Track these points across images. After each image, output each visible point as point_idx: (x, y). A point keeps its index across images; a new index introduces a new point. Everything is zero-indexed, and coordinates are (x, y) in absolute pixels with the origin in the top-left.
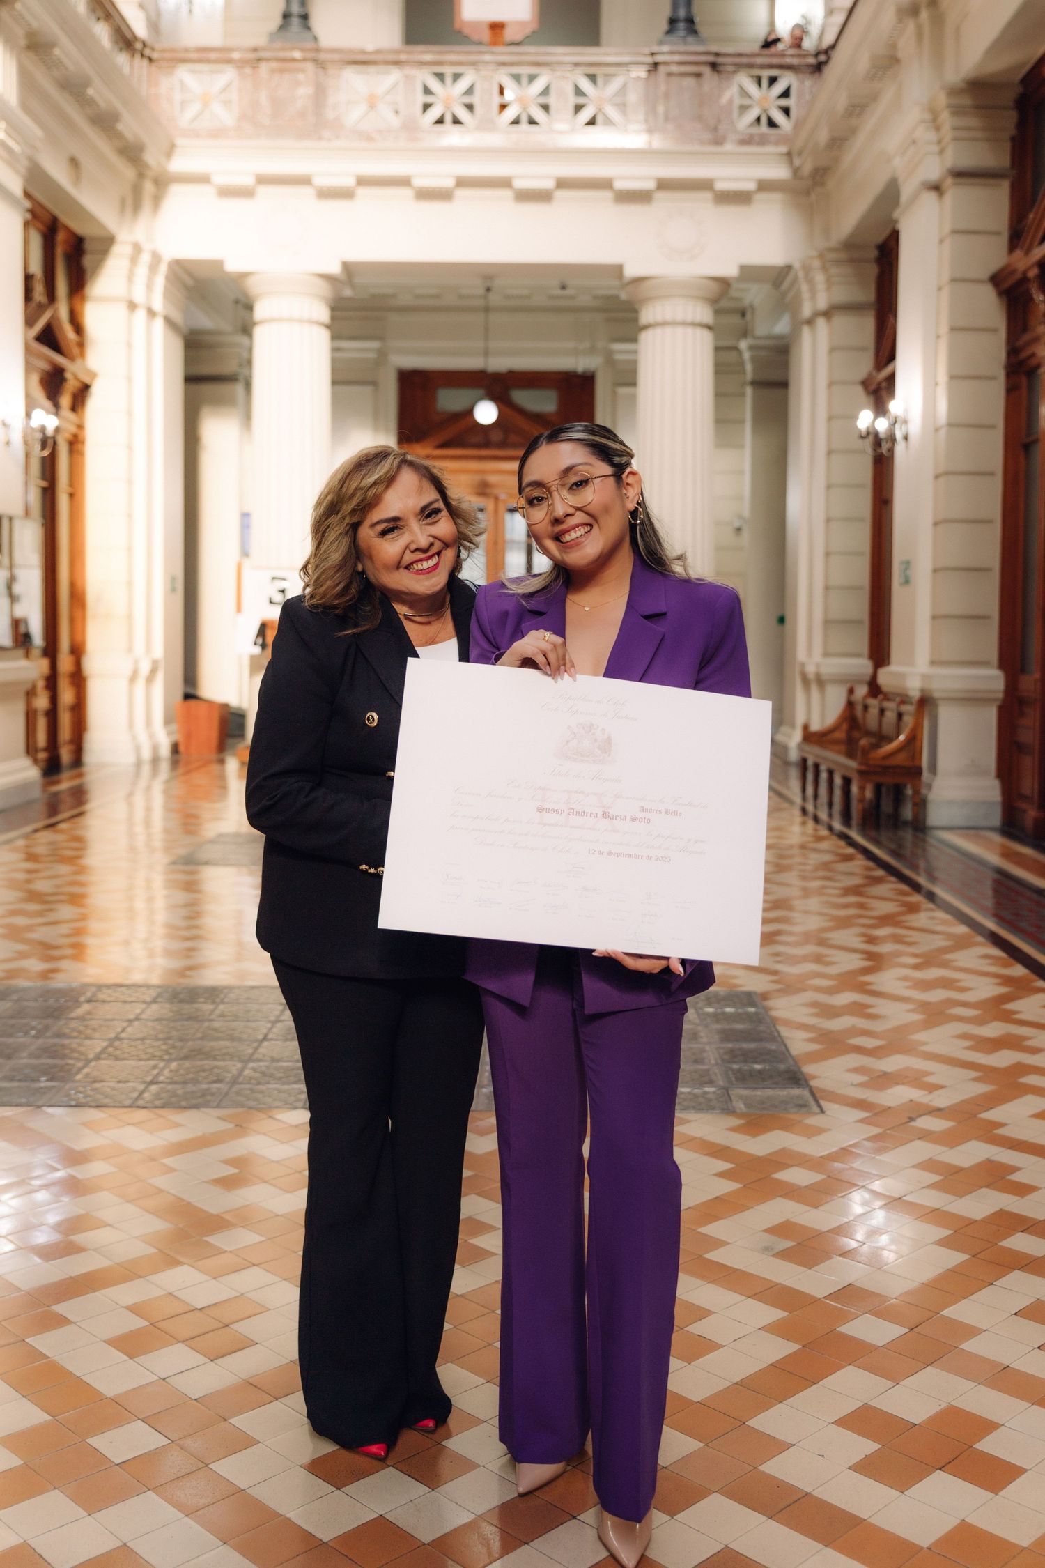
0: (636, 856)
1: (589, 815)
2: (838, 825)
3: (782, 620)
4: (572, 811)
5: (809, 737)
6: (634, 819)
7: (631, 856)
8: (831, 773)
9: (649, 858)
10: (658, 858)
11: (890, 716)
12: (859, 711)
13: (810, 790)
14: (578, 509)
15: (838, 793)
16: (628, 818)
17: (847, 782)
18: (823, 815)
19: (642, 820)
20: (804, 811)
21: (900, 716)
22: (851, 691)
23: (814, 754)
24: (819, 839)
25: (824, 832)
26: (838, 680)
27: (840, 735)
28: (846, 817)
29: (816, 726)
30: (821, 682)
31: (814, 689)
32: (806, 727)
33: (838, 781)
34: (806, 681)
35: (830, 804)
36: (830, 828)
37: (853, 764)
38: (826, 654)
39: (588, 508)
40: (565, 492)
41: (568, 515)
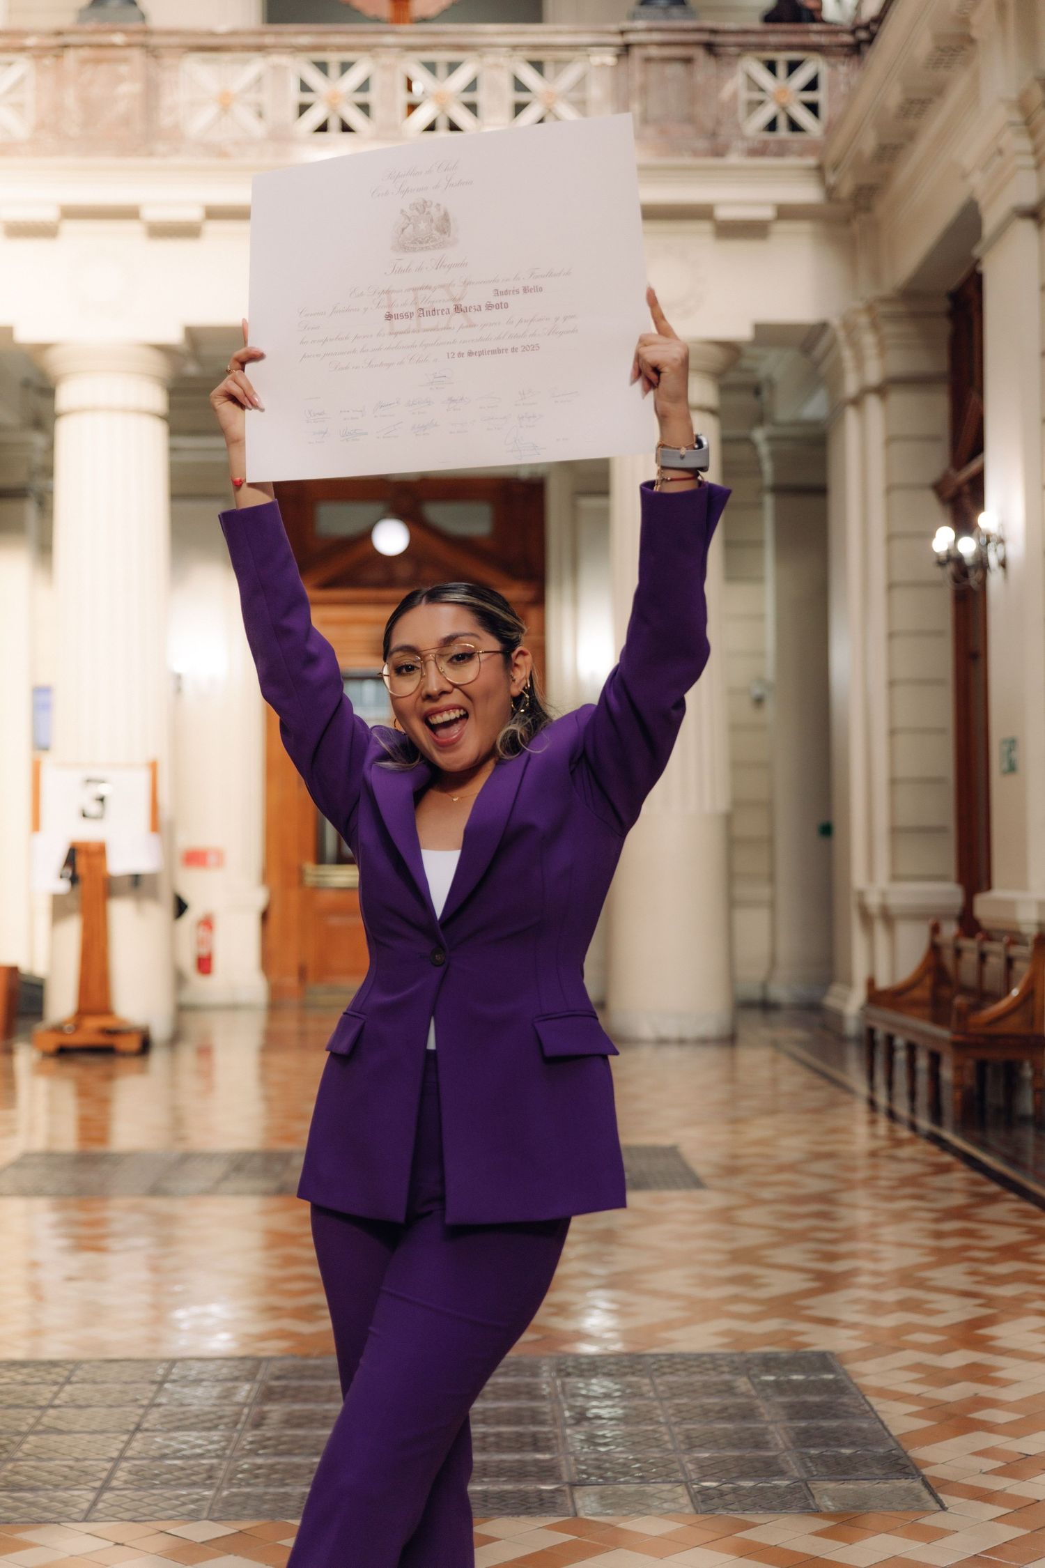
2: (924, 1123)
3: (827, 830)
5: (876, 997)
8: (911, 1048)
12: (948, 956)
13: (880, 1077)
14: (455, 686)
15: (923, 1080)
17: (935, 1059)
18: (902, 1109)
20: (872, 1104)
21: (1010, 962)
22: (935, 929)
23: (884, 1022)
24: (898, 1143)
25: (905, 1133)
26: (916, 915)
27: (922, 993)
28: (936, 1114)
29: (883, 982)
30: (888, 918)
31: (879, 929)
32: (871, 983)
33: (923, 1062)
34: (866, 918)
35: (912, 1095)
36: (913, 1127)
37: (944, 1033)
38: (895, 877)
39: (467, 688)
40: (443, 665)
41: (443, 693)
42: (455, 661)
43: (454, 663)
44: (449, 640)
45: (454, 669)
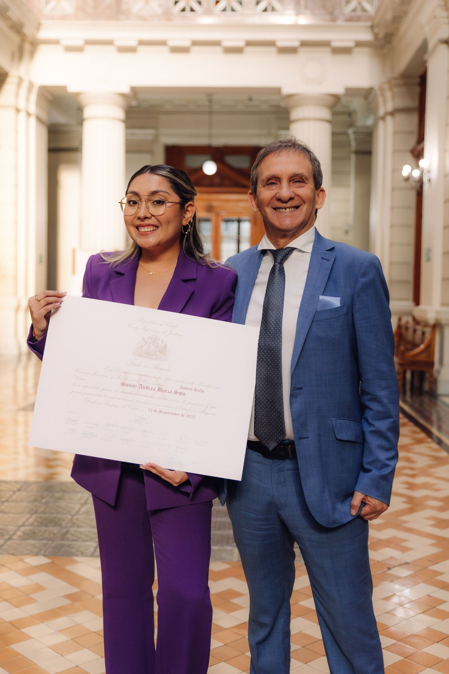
0: (175, 414)
1: (150, 389)
4: (141, 386)
6: (176, 392)
7: (172, 414)
9: (183, 415)
10: (188, 416)
11: (419, 333)
14: (153, 215)
16: (173, 392)
19: (181, 394)
21: (423, 333)
39: (159, 218)
40: (150, 204)
41: (146, 218)
42: (155, 203)
43: (154, 204)
44: (154, 193)
45: (154, 207)
